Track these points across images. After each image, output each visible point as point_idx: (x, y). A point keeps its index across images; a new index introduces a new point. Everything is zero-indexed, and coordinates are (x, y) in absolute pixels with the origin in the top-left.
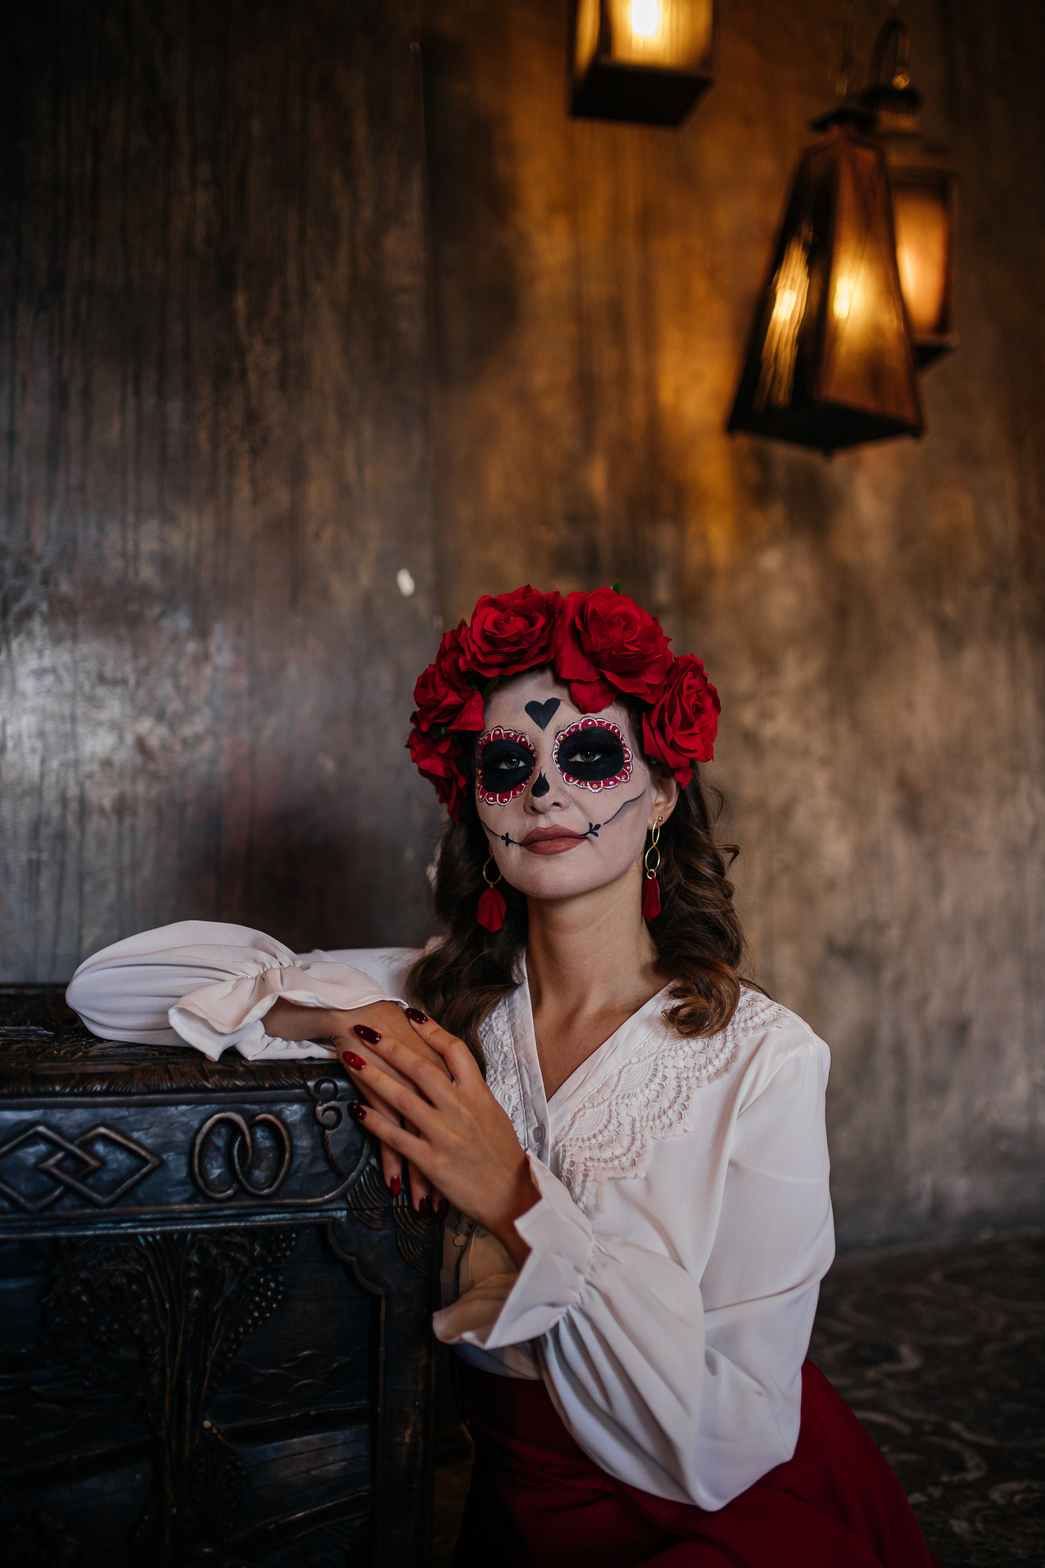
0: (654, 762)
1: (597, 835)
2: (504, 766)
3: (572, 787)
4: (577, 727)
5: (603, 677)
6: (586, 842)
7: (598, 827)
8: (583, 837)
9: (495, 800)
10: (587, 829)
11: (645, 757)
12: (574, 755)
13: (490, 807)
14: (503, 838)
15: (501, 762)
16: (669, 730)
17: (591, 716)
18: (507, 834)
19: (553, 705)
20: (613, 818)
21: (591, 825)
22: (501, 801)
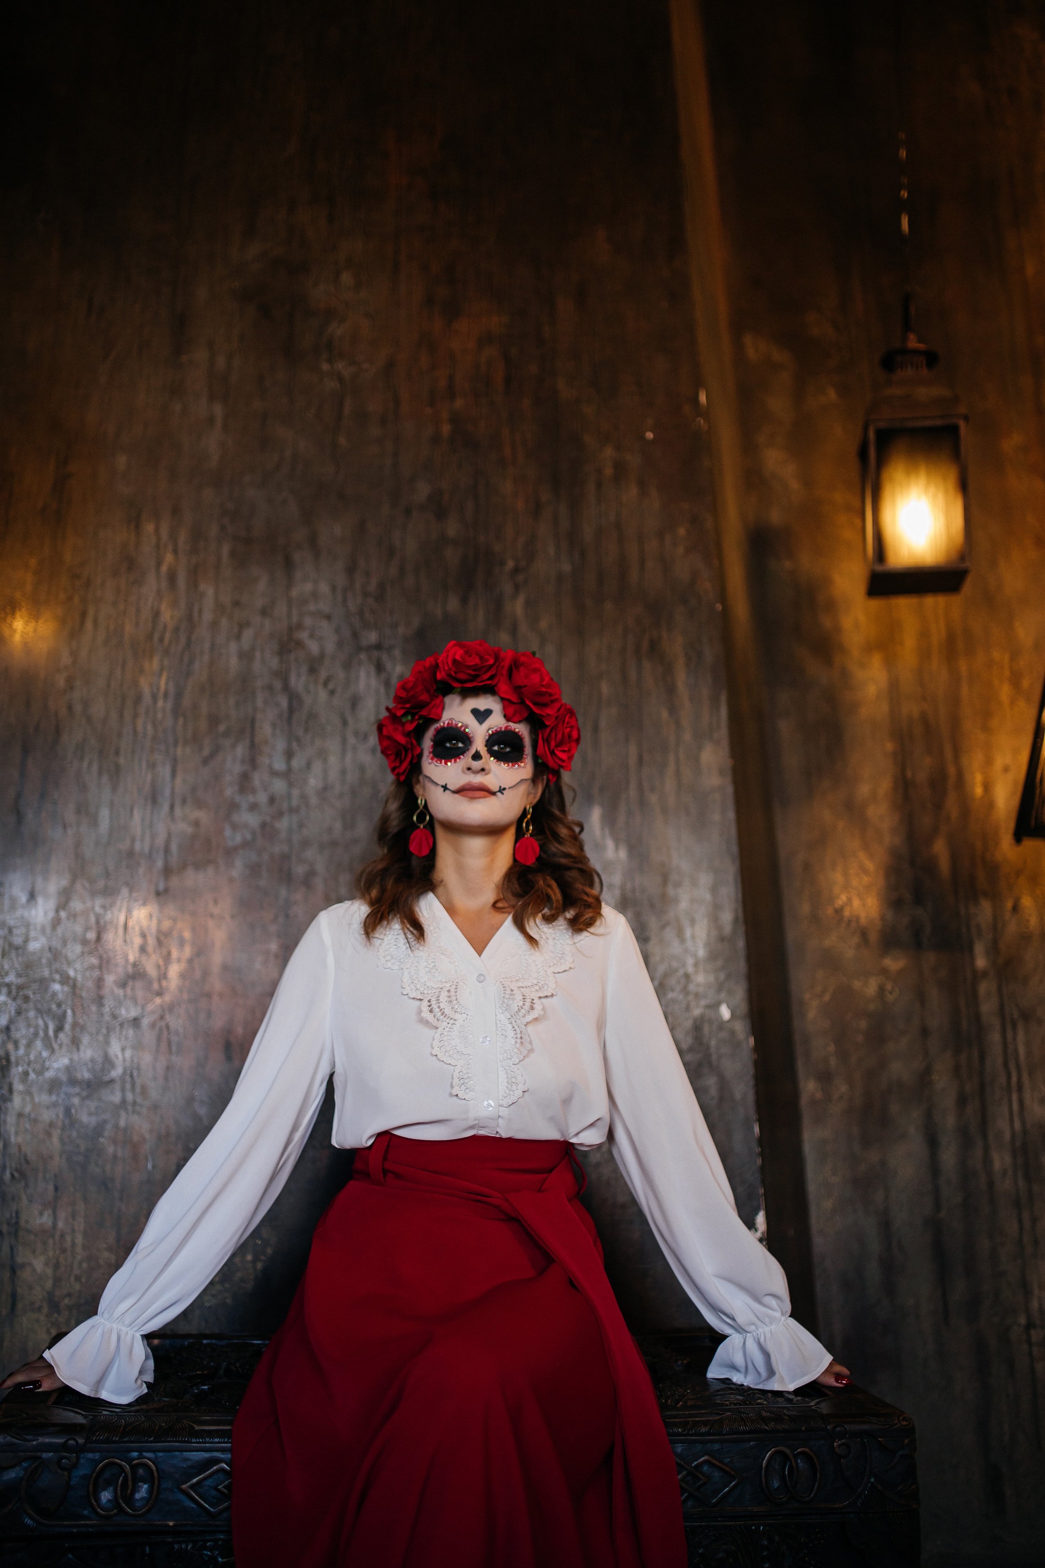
0: (540, 761)
1: (503, 794)
2: (448, 745)
3: (491, 763)
4: (501, 728)
5: (522, 702)
6: (493, 797)
7: (504, 789)
8: (494, 794)
9: (441, 763)
10: (497, 789)
11: (535, 758)
12: (494, 746)
13: (437, 767)
14: (442, 786)
15: (446, 741)
16: (553, 744)
17: (511, 724)
18: (446, 785)
19: (488, 713)
20: (515, 786)
21: (500, 787)
22: (446, 764)
